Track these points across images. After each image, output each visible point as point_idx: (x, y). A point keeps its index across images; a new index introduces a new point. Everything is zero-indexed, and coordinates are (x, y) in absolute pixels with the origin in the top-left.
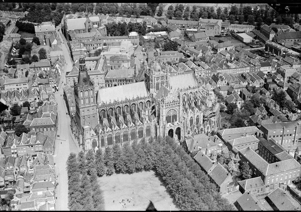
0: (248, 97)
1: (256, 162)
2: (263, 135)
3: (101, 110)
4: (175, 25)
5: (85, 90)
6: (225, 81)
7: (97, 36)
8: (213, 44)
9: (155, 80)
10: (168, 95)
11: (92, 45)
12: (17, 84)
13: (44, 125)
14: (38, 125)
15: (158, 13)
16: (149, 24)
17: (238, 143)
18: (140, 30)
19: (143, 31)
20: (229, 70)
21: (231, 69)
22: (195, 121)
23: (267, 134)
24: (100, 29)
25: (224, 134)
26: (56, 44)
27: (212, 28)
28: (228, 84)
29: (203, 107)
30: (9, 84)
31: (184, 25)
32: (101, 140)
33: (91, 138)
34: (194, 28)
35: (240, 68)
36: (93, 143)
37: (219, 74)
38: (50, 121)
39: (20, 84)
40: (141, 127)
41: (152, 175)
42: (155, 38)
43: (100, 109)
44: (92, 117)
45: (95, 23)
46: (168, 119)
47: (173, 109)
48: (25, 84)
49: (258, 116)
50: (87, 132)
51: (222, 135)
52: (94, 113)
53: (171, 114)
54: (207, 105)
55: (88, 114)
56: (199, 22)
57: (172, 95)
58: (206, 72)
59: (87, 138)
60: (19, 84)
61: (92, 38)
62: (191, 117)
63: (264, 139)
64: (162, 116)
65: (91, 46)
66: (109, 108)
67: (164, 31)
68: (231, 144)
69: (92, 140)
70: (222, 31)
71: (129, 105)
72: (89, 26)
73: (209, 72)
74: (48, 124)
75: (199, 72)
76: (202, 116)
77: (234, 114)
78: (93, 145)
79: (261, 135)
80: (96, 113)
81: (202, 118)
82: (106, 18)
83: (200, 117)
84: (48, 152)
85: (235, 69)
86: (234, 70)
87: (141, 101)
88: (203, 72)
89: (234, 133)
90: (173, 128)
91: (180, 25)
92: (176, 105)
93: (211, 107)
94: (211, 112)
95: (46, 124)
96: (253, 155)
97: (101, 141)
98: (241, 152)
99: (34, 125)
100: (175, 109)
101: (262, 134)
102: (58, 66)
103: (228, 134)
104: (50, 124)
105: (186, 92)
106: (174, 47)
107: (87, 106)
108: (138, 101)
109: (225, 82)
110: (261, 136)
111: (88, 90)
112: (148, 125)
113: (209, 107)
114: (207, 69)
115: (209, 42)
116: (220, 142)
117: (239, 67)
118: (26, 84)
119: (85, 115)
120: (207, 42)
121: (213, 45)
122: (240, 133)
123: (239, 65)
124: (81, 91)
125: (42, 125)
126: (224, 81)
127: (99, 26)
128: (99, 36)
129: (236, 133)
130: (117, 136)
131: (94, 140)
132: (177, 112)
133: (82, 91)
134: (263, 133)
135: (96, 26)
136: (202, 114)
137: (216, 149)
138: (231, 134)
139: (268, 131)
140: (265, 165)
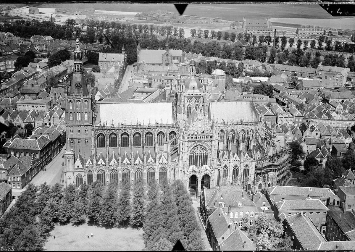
0: (342, 154)
1: (305, 236)
2: (340, 203)
3: (98, 133)
4: (284, 71)
5: (76, 100)
6: (316, 132)
7: (171, 71)
8: (325, 93)
9: (184, 101)
10: (195, 120)
11: (162, 81)
12: (33, 105)
13: (26, 148)
14: (18, 147)
15: (270, 59)
16: (249, 68)
17: (288, 208)
18: (232, 71)
19: (237, 74)
20: (330, 121)
21: (334, 120)
22: (241, 172)
23: (345, 201)
24: (180, 65)
25: (273, 193)
26: (113, 72)
27: (332, 77)
28: (321, 137)
29: (259, 155)
30: (23, 103)
31: (296, 73)
32: (88, 176)
33: (73, 170)
34: (310, 77)
35: (348, 120)
36: (76, 179)
37: (311, 123)
38: (35, 145)
39: (37, 105)
40: (151, 166)
41: (140, 235)
42: (249, 82)
43: (96, 131)
44: (83, 143)
45: (176, 58)
46: (193, 160)
47: (202, 144)
48: (43, 105)
49: (345, 179)
50: (69, 161)
51: (271, 194)
52: (88, 136)
53: (199, 152)
54: (265, 152)
55: (78, 137)
56: (317, 69)
57: (200, 122)
58: (295, 120)
59: (68, 170)
60: (35, 105)
61: (165, 73)
62: (235, 165)
63: (339, 209)
64: (182, 152)
65: (160, 81)
66: (110, 133)
67: (267, 77)
68: (278, 207)
69: (76, 174)
70: (347, 83)
71: (141, 134)
72: (167, 60)
73: (299, 120)
74: (32, 148)
75: (284, 119)
76: (254, 167)
77: (310, 173)
78: (76, 182)
79: (336, 202)
80: (90, 137)
81: (254, 170)
82: (197, 58)
83: (250, 168)
84: (14, 183)
85: (341, 122)
86: (338, 122)
87: (162, 130)
88: (290, 119)
89: (290, 194)
90: (197, 174)
91: (290, 72)
92: (207, 139)
93: (271, 155)
94: (270, 164)
95: (29, 148)
96: (304, 226)
97: (88, 178)
98: (287, 220)
99: (14, 148)
100: (204, 145)
101: (338, 202)
102: (100, 94)
103: (282, 194)
104: (34, 149)
105: (235, 128)
106: (268, 91)
107: (77, 124)
108: (157, 130)
109: (317, 134)
110: (336, 204)
111: (80, 100)
112: (163, 166)
113: (269, 154)
114: (297, 116)
115: (320, 91)
116: (264, 203)
117: (346, 119)
118: (44, 107)
119: (73, 137)
120: (318, 91)
121: (324, 95)
122: (301, 195)
123: (348, 116)
124: (69, 100)
125: (23, 148)
126: (314, 133)
127: (180, 61)
128: (174, 71)
129: (294, 194)
130: (113, 175)
131: (79, 174)
132: (208, 150)
133: (72, 100)
134: (339, 200)
135: (176, 61)
136: (254, 163)
137: (252, 213)
138: (286, 194)
139: (346, 195)
140: (317, 243)
